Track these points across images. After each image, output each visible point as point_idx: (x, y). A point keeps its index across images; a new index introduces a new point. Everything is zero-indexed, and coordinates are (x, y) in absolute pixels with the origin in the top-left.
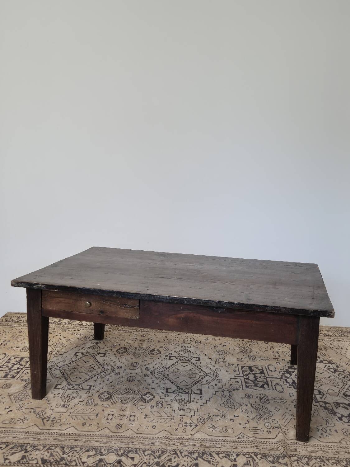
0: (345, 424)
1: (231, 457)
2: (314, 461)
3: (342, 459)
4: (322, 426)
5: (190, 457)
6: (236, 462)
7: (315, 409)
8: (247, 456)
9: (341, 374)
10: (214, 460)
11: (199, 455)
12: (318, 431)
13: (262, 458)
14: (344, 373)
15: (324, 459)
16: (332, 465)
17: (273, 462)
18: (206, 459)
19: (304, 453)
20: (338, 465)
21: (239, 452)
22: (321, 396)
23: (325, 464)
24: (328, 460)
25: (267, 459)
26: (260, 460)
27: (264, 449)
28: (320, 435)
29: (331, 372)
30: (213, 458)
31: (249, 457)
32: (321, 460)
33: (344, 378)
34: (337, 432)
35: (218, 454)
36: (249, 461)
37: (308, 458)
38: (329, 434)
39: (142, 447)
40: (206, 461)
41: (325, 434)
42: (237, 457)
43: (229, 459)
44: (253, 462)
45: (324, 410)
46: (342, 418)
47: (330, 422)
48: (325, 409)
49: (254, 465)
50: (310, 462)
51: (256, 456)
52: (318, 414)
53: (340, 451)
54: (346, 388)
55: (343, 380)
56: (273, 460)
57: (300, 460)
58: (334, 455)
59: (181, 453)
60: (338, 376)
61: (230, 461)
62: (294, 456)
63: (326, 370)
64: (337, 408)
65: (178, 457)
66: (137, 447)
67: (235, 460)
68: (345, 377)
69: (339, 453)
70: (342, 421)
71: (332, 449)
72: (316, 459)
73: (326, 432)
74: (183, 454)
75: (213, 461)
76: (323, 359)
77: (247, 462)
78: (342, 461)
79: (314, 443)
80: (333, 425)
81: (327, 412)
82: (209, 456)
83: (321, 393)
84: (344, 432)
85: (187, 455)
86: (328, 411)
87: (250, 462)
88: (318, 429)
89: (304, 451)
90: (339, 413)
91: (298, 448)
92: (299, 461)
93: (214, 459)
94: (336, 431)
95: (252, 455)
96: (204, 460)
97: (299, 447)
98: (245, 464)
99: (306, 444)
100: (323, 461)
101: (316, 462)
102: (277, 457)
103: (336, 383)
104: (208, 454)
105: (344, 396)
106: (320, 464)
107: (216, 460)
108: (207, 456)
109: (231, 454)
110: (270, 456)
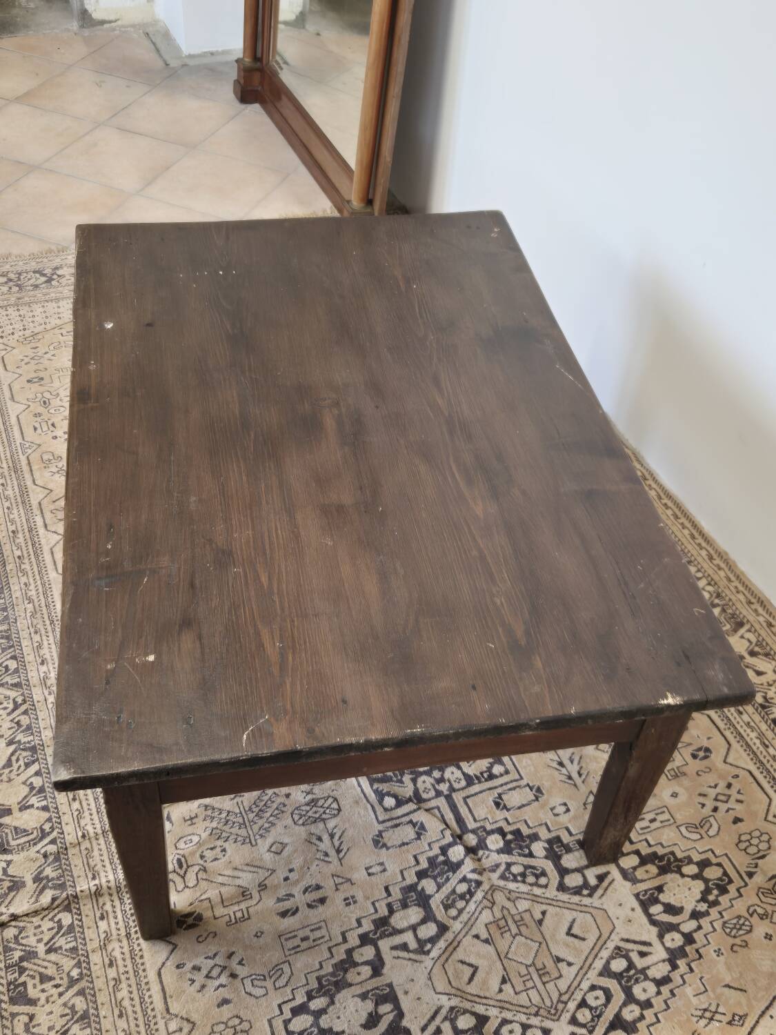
0: (278, 1024)
1: (34, 798)
2: (67, 963)
3: (93, 1025)
4: (240, 963)
5: (16, 731)
6: (21, 810)
7: (323, 937)
8: (47, 827)
9: (608, 996)
10: (15, 772)
11: (24, 743)
12: (206, 958)
13: (45, 856)
14: (625, 1004)
15: (83, 984)
16: (65, 1005)
17: (37, 879)
18: (14, 758)
19: (94, 936)
20: (68, 1017)
21: (57, 808)
22: (413, 945)
23: (61, 989)
24: (81, 993)
25: (49, 865)
26: (38, 852)
27: (84, 853)
28: (189, 966)
29: (608, 962)
30: (23, 768)
31: (42, 830)
32: (76, 977)
33: (583, 1004)
34: (219, 1006)
35: (38, 773)
36: (32, 833)
37: (74, 950)
38: (203, 986)
39: (27, 650)
40: (9, 760)
41: (199, 978)
42: (38, 808)
43: (26, 797)
44: (29, 842)
45: (334, 961)
46: (308, 1014)
47: (269, 984)
48: (335, 966)
49: (18, 845)
50: (61, 954)
51: (53, 842)
52: (298, 949)
53: (131, 1019)
54: (508, 1016)
55: (566, 1003)
56: (47, 877)
57: (61, 933)
58: (107, 1006)
59: (25, 712)
60: (585, 985)
61: (20, 799)
62: (75, 916)
63: (611, 945)
64: (364, 996)
65: (9, 714)
66: (25, 643)
67: (24, 807)
68: (591, 1008)
69: (121, 1016)
70: (287, 1014)
71: (132, 999)
72: (78, 965)
73: (207, 976)
74: (22, 718)
75: (11, 771)
76: (695, 931)
77: (25, 831)
78: (89, 1026)
79: (146, 955)
80: (259, 992)
81: (322, 973)
82: (26, 761)
83: (429, 946)
84: (230, 1024)
85: (22, 723)
86: (333, 974)
87: (28, 835)
88: (215, 955)
89: (103, 936)
90: (332, 1002)
91: (112, 921)
92: (55, 930)
93: (19, 772)
94: (225, 1002)
95: (55, 834)
96: (12, 754)
97: (117, 923)
98: (16, 828)
99: (134, 936)
100: (72, 982)
101: (66, 969)
102: (64, 883)
103: (530, 984)
104: (32, 756)
105: (444, 1012)
106: (57, 977)
107: (18, 775)
108: (24, 758)
109: (45, 797)
110: (61, 868)
